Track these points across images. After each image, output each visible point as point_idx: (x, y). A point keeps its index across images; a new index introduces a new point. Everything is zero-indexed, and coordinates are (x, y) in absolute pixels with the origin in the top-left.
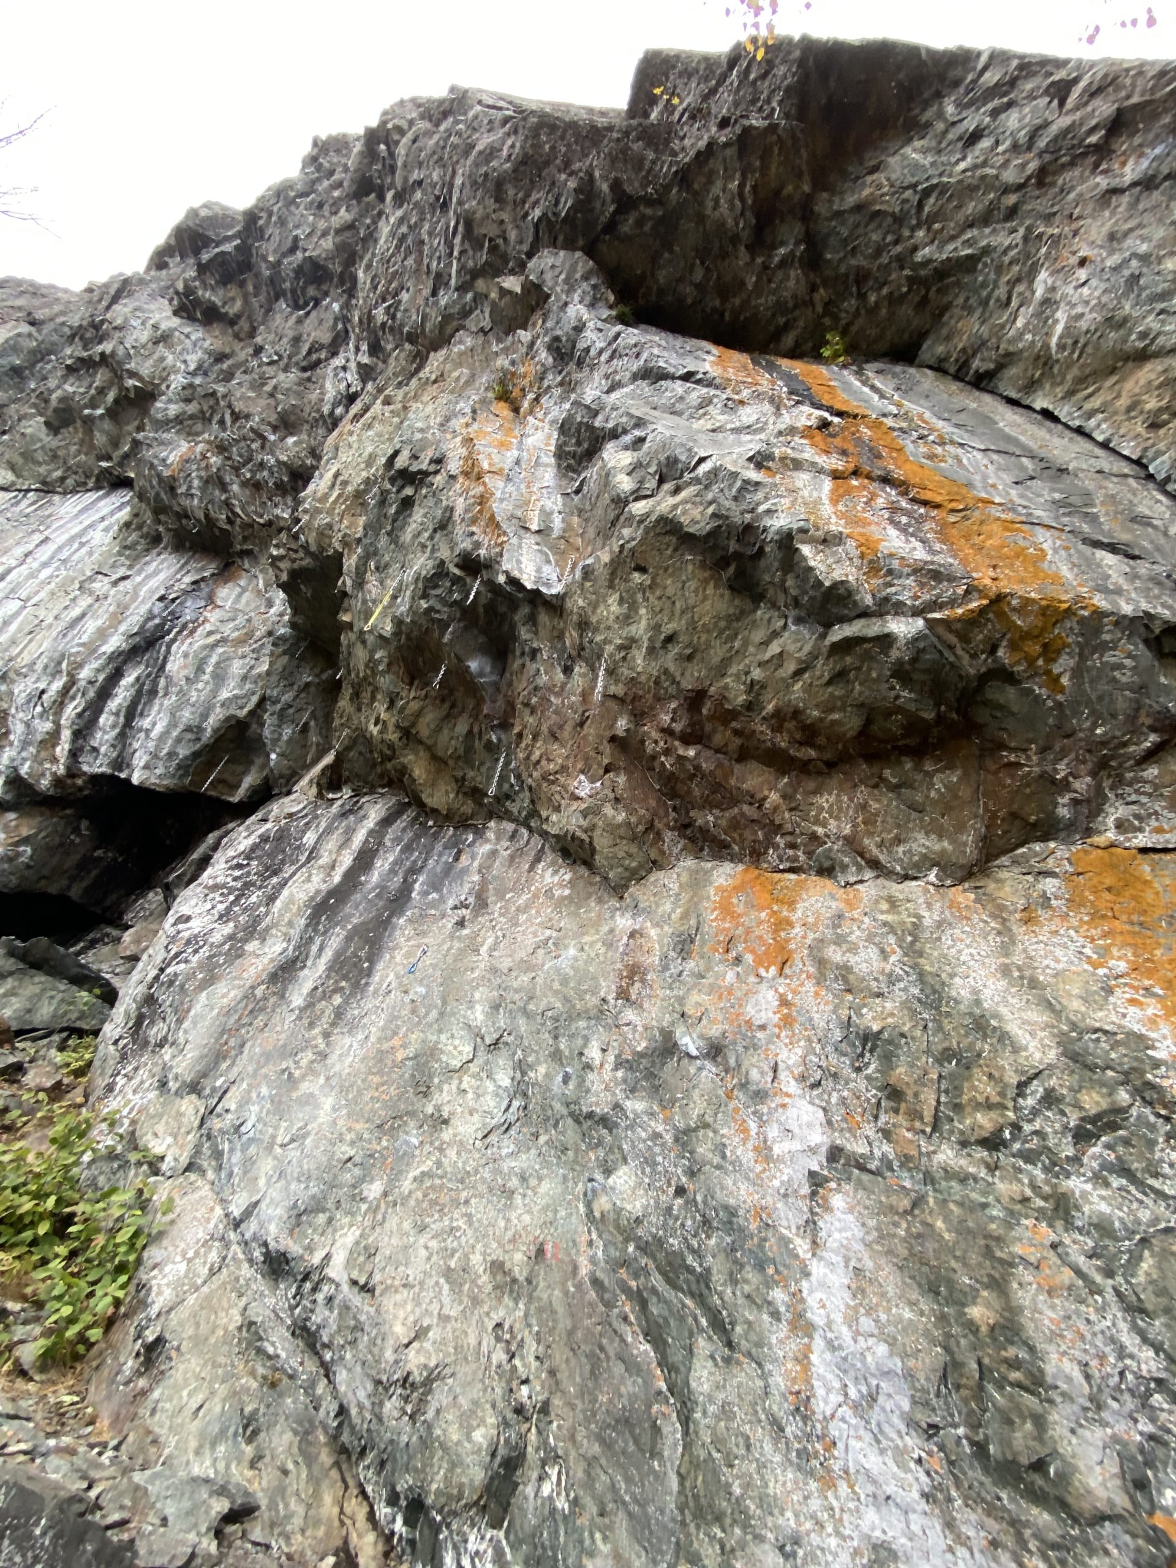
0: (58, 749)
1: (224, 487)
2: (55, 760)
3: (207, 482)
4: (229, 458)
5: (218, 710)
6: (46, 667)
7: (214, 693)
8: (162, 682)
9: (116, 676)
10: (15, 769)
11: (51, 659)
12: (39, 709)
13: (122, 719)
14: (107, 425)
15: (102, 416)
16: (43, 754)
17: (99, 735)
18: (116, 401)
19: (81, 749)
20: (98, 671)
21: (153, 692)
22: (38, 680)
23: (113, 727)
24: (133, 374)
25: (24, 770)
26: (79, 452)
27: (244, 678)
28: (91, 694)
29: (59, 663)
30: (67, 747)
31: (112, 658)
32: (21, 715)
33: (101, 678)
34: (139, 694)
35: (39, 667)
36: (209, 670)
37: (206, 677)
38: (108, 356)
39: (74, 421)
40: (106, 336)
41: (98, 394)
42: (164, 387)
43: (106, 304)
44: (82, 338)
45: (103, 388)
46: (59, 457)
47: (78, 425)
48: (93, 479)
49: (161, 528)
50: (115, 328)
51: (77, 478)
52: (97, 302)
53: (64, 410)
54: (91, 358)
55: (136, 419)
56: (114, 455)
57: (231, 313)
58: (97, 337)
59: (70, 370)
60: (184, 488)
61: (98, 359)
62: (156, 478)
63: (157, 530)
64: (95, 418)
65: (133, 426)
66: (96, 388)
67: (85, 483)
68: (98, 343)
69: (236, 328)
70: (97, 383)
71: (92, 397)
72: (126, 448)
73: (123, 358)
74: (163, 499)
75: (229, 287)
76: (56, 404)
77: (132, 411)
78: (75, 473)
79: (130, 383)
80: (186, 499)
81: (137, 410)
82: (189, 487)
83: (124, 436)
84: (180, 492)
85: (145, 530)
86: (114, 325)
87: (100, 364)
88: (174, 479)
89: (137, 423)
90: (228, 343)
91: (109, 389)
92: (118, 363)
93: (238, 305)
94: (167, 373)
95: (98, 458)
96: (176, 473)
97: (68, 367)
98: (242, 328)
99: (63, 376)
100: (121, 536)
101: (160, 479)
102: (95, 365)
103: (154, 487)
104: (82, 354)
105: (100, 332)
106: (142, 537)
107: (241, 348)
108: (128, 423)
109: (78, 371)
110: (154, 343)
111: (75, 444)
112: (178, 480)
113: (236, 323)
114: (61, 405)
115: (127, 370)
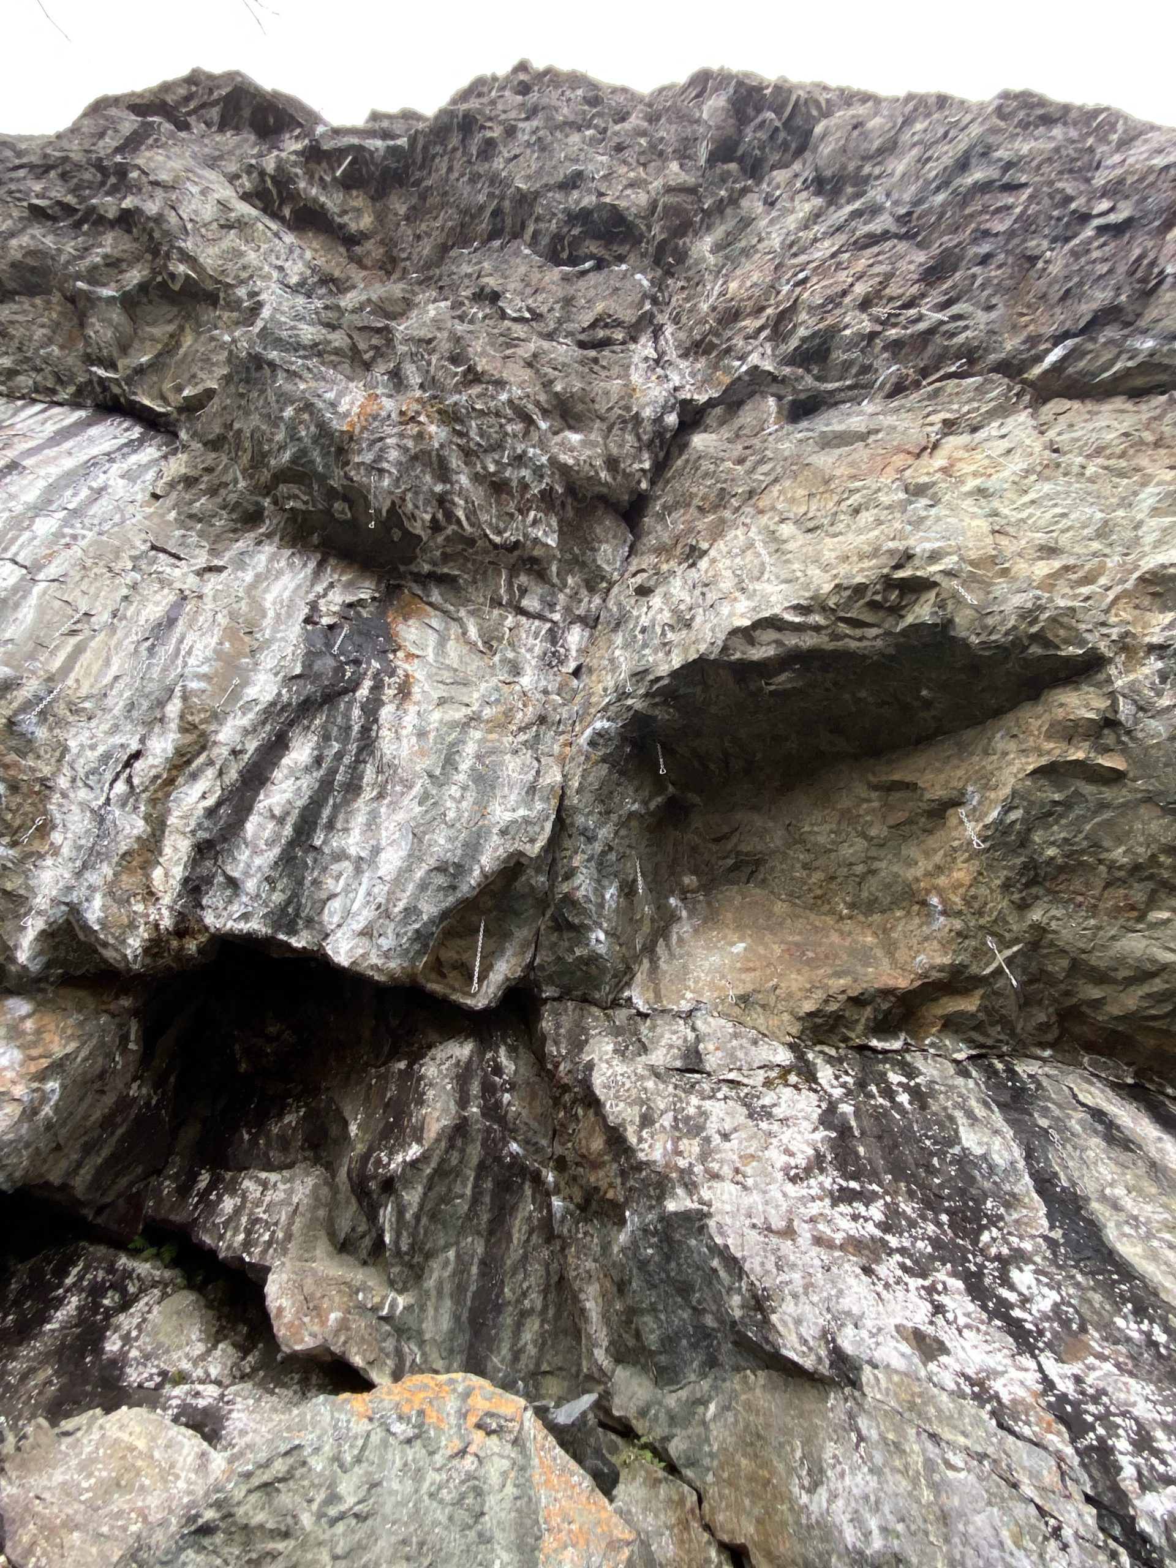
0: (157, 874)
1: (443, 472)
2: (150, 895)
3: (415, 458)
4: (460, 434)
5: (495, 839)
6: (131, 706)
7: (482, 806)
8: (369, 773)
9: (277, 746)
10: (74, 910)
11: (141, 692)
12: (120, 787)
13: (288, 831)
14: (116, 315)
15: (111, 300)
16: (128, 882)
17: (243, 855)
18: (143, 287)
19: (208, 880)
20: (246, 732)
21: (353, 788)
22: (115, 729)
23: (270, 844)
24: (187, 258)
25: (94, 912)
26: (50, 341)
27: (532, 789)
28: (233, 775)
29: (161, 704)
30: (178, 872)
31: (270, 711)
32: (83, 794)
33: (252, 746)
34: (326, 786)
35: (117, 703)
36: (465, 766)
37: (461, 777)
38: (148, 218)
39: (48, 292)
40: (135, 188)
41: (107, 265)
42: (242, 292)
43: (115, 144)
44: (64, 176)
45: (119, 260)
46: (12, 338)
47: (54, 300)
48: (72, 389)
49: (267, 502)
50: (156, 184)
51: (39, 378)
52: (93, 135)
53: (33, 270)
54: (93, 209)
55: (170, 321)
56: (120, 364)
57: (353, 227)
58: (103, 184)
59: (38, 214)
60: (368, 457)
61: (111, 215)
62: (313, 429)
63: (257, 503)
64: (99, 298)
65: (162, 331)
66: (106, 256)
67: (54, 392)
68: (108, 194)
69: (358, 249)
70: (108, 250)
71: (95, 267)
72: (144, 359)
73: (175, 230)
74: (313, 462)
75: (355, 193)
76: (19, 256)
77: (166, 308)
78: (39, 370)
79: (182, 268)
80: (369, 475)
81: (175, 310)
82: (379, 458)
83: (142, 341)
84: (357, 459)
85: (233, 498)
86: (152, 178)
87: (113, 224)
88: (351, 439)
89: (171, 328)
90: (338, 264)
91: (131, 265)
92: (166, 233)
93: (366, 222)
94: (250, 275)
95: (90, 359)
96: (357, 430)
97: (33, 208)
98: (368, 253)
99: (21, 218)
100: (174, 495)
101: (324, 430)
102: (98, 221)
103: (299, 439)
104: (70, 199)
105: (113, 180)
106: (224, 508)
107: (364, 279)
108: (153, 324)
109: (54, 219)
110: (222, 227)
111: (43, 326)
112: (358, 442)
113: (358, 243)
114: (30, 261)
115: (180, 249)
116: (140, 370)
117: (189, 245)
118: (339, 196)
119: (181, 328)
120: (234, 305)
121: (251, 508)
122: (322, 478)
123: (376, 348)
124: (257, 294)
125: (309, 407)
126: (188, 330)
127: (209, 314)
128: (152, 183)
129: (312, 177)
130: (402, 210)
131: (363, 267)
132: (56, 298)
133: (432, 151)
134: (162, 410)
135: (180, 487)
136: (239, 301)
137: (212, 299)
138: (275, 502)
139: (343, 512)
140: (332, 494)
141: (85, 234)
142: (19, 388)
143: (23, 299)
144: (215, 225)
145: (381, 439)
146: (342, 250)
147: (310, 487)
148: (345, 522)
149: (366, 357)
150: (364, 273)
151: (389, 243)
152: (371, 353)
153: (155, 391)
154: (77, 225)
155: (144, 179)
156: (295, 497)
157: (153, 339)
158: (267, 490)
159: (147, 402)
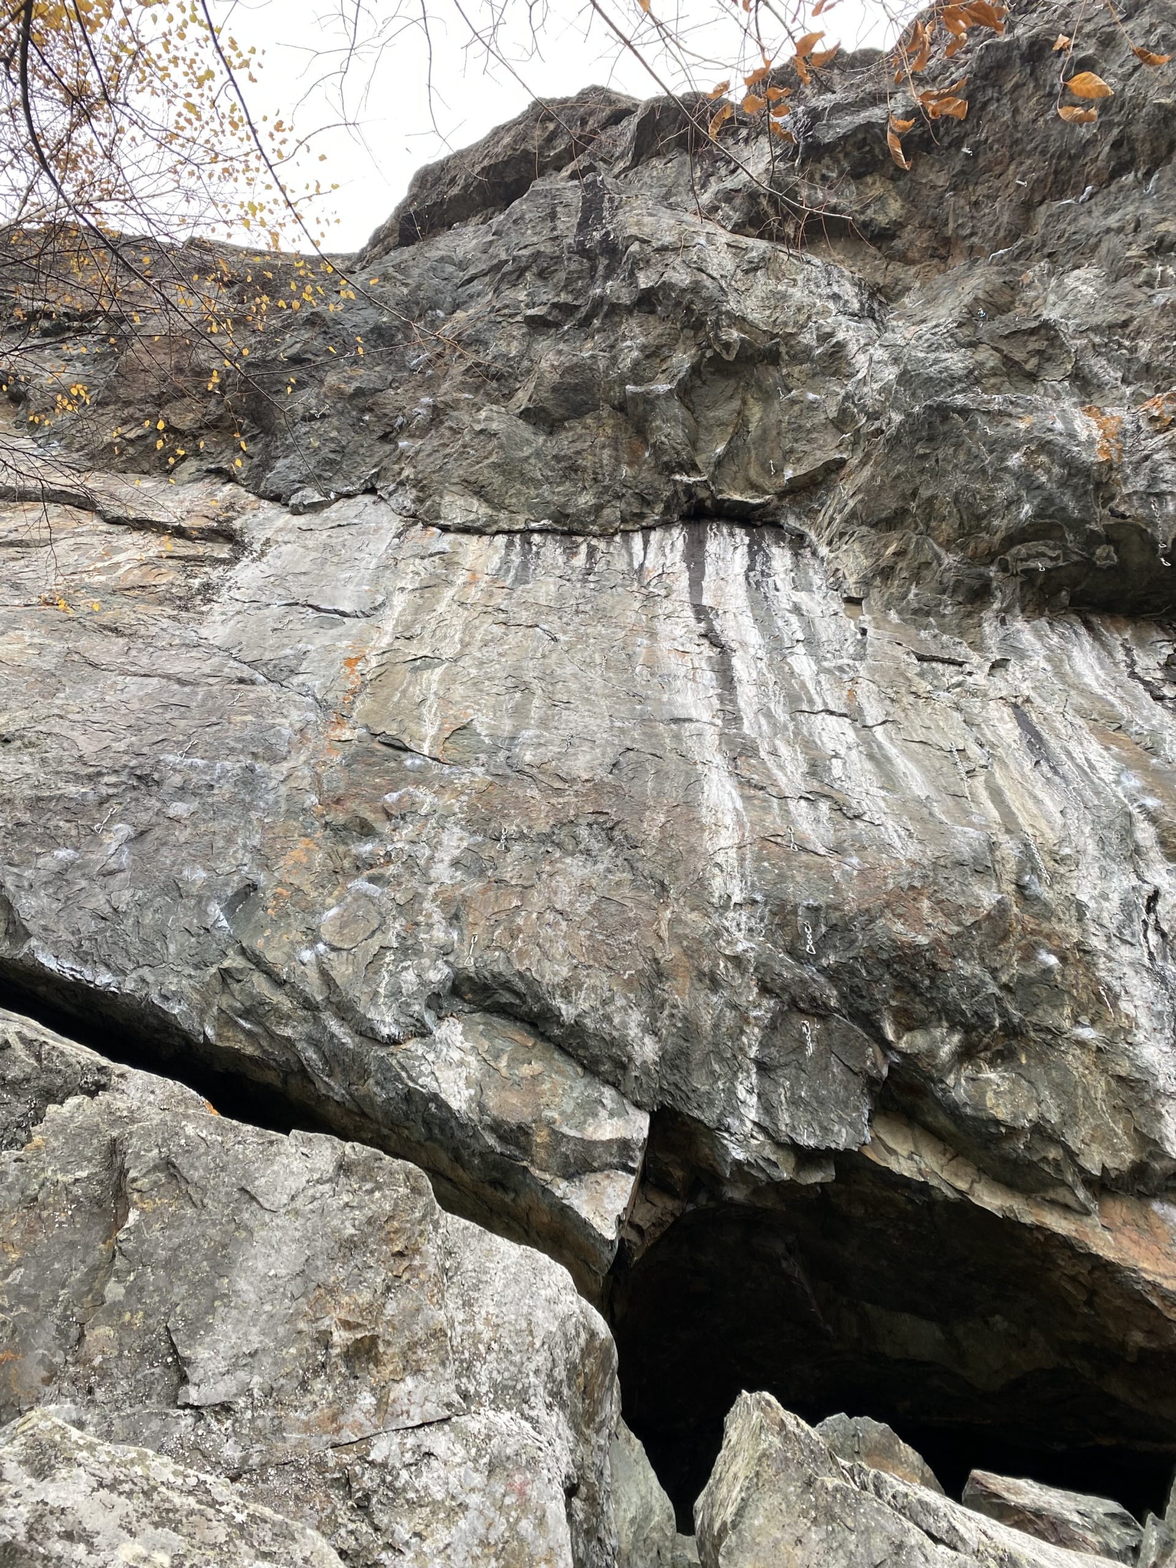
6: (1101, 842)
11: (1100, 824)
12: (1155, 938)
14: (677, 410)
15: (668, 395)
18: (695, 369)
22: (1106, 872)
26: (619, 461)
29: (1128, 832)
35: (1086, 842)
38: (683, 291)
39: (596, 407)
40: (640, 263)
41: (647, 357)
42: (808, 338)
43: (575, 221)
44: (542, 275)
45: (659, 347)
46: (584, 470)
47: (604, 414)
48: (659, 508)
49: (993, 571)
50: (662, 249)
51: (623, 506)
52: (543, 219)
53: (575, 388)
54: (599, 302)
55: (731, 397)
56: (700, 460)
57: (882, 220)
58: (593, 269)
59: (537, 325)
60: (1140, 483)
61: (626, 300)
62: (1056, 470)
63: (981, 576)
64: (658, 397)
65: (725, 411)
66: (643, 348)
67: (641, 516)
68: (607, 278)
69: (897, 243)
70: (641, 340)
71: (636, 363)
72: (720, 450)
73: (717, 294)
74: (1064, 509)
75: (869, 180)
76: (556, 378)
77: (722, 384)
78: (619, 497)
79: (735, 334)
80: (1146, 504)
81: (732, 382)
82: (1154, 481)
83: (709, 429)
84: (1125, 491)
85: (950, 578)
86: (656, 244)
87: (629, 310)
88: (1111, 468)
89: (736, 404)
90: (876, 269)
91: (672, 348)
92: (709, 301)
93: (895, 208)
94: (806, 315)
95: (668, 469)
96: (1115, 456)
97: (531, 321)
98: (912, 243)
99: (524, 335)
100: (875, 593)
101: (1075, 470)
102: (613, 311)
103: (1040, 487)
104: (564, 298)
105: (603, 262)
106: (943, 592)
107: (916, 276)
108: (713, 406)
109: (557, 325)
110: (746, 272)
111: (603, 447)
112: (1119, 469)
113: (893, 237)
114: (570, 380)
115: (728, 313)
116: (719, 463)
117: (731, 305)
118: (851, 190)
119: (744, 402)
120: (803, 355)
121: (976, 584)
122: (1077, 526)
123: (1039, 353)
124: (831, 335)
125: (1045, 446)
126: (751, 401)
127: (771, 377)
128: (657, 250)
129: (811, 179)
130: (941, 180)
131: (911, 262)
132: (605, 411)
133: (981, 98)
134: (758, 501)
135: (878, 582)
136: (808, 350)
137: (772, 357)
138: (1004, 568)
139: (1108, 557)
140: (1093, 540)
141: (598, 331)
142: (610, 523)
143: (574, 423)
144: (740, 275)
145: (1147, 458)
146: (873, 250)
147: (1062, 538)
148: (1110, 568)
149: (1029, 367)
150: (913, 270)
151: (934, 224)
152: (1034, 361)
153: (740, 482)
154: (586, 322)
155: (648, 249)
156: (1040, 555)
157: (722, 424)
158: (990, 557)
159: (737, 497)
